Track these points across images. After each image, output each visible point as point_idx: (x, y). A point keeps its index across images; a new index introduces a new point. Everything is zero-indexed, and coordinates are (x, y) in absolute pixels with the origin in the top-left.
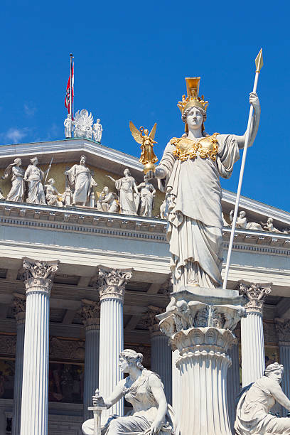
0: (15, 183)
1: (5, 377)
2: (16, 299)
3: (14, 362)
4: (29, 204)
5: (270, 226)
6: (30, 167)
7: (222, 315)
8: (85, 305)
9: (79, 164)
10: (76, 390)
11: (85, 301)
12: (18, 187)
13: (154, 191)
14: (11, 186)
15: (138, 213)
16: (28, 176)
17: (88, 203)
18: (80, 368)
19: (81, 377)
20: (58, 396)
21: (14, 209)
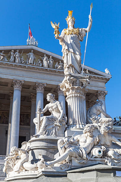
0: (11, 57)
1: (6, 117)
2: (10, 92)
3: (9, 113)
4: (16, 63)
5: (87, 72)
6: (16, 53)
7: (82, 83)
8: (32, 95)
9: (31, 52)
10: (28, 122)
11: (32, 94)
12: (12, 58)
13: (53, 61)
14: (10, 58)
15: (48, 67)
16: (15, 55)
17: (33, 64)
18: (29, 115)
19: (29, 118)
20: (22, 123)
21: (11, 64)
